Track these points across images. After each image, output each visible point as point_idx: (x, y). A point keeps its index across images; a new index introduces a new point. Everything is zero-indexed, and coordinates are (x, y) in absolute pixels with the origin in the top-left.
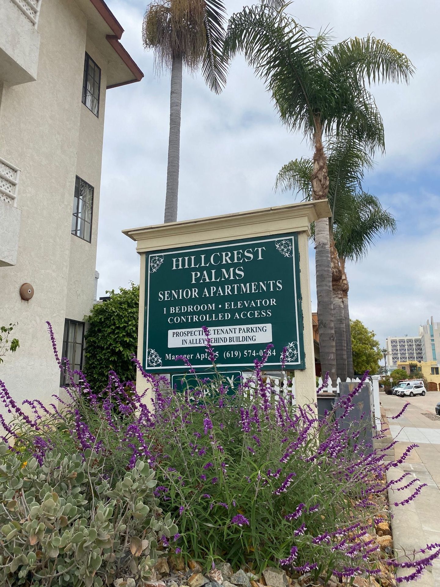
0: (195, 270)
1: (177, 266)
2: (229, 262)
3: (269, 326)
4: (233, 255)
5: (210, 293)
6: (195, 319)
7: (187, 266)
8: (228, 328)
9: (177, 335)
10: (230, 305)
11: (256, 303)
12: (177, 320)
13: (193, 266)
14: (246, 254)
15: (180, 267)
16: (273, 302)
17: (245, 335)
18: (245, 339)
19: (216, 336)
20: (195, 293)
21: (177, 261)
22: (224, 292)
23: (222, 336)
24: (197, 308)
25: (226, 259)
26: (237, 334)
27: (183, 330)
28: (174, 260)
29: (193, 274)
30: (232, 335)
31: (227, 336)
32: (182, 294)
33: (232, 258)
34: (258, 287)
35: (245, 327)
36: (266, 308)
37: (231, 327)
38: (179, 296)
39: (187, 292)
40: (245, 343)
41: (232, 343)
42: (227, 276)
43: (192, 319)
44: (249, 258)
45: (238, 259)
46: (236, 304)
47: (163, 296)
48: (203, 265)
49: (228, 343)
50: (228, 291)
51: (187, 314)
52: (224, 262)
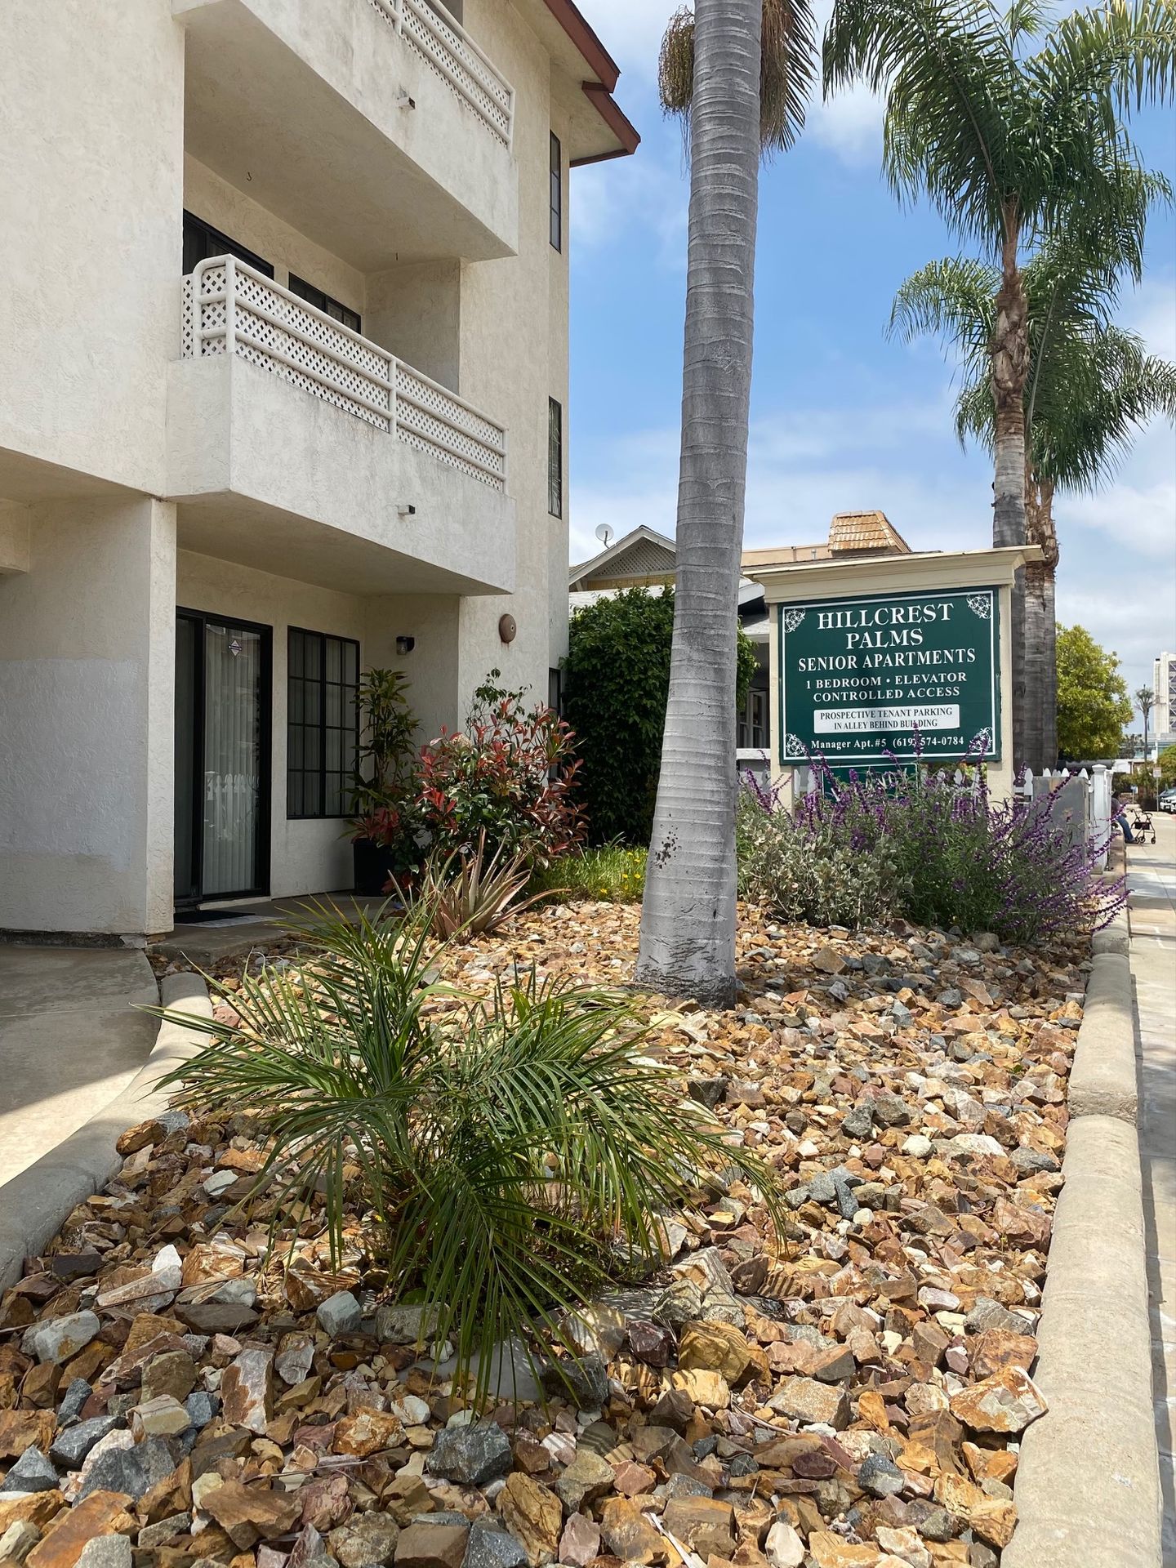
0: (851, 630)
1: (825, 624)
2: (902, 621)
3: (956, 708)
4: (907, 612)
5: (873, 663)
6: (853, 696)
7: (839, 625)
8: (899, 709)
9: (827, 717)
10: (903, 680)
11: (939, 678)
13: (849, 625)
14: (926, 611)
15: (830, 626)
16: (962, 677)
17: (923, 718)
18: (922, 723)
19: (883, 719)
20: (852, 662)
21: (826, 617)
23: (891, 719)
24: (855, 682)
25: (896, 617)
26: (912, 717)
27: (836, 711)
28: (821, 616)
29: (850, 636)
30: (904, 718)
31: (898, 719)
34: (942, 656)
35: (923, 708)
36: (952, 685)
37: (903, 708)
39: (841, 661)
40: (923, 728)
41: (905, 729)
42: (898, 641)
43: (848, 696)
45: (915, 618)
46: (911, 678)
47: (807, 665)
48: (863, 624)
49: (899, 728)
50: (899, 660)
51: (840, 689)
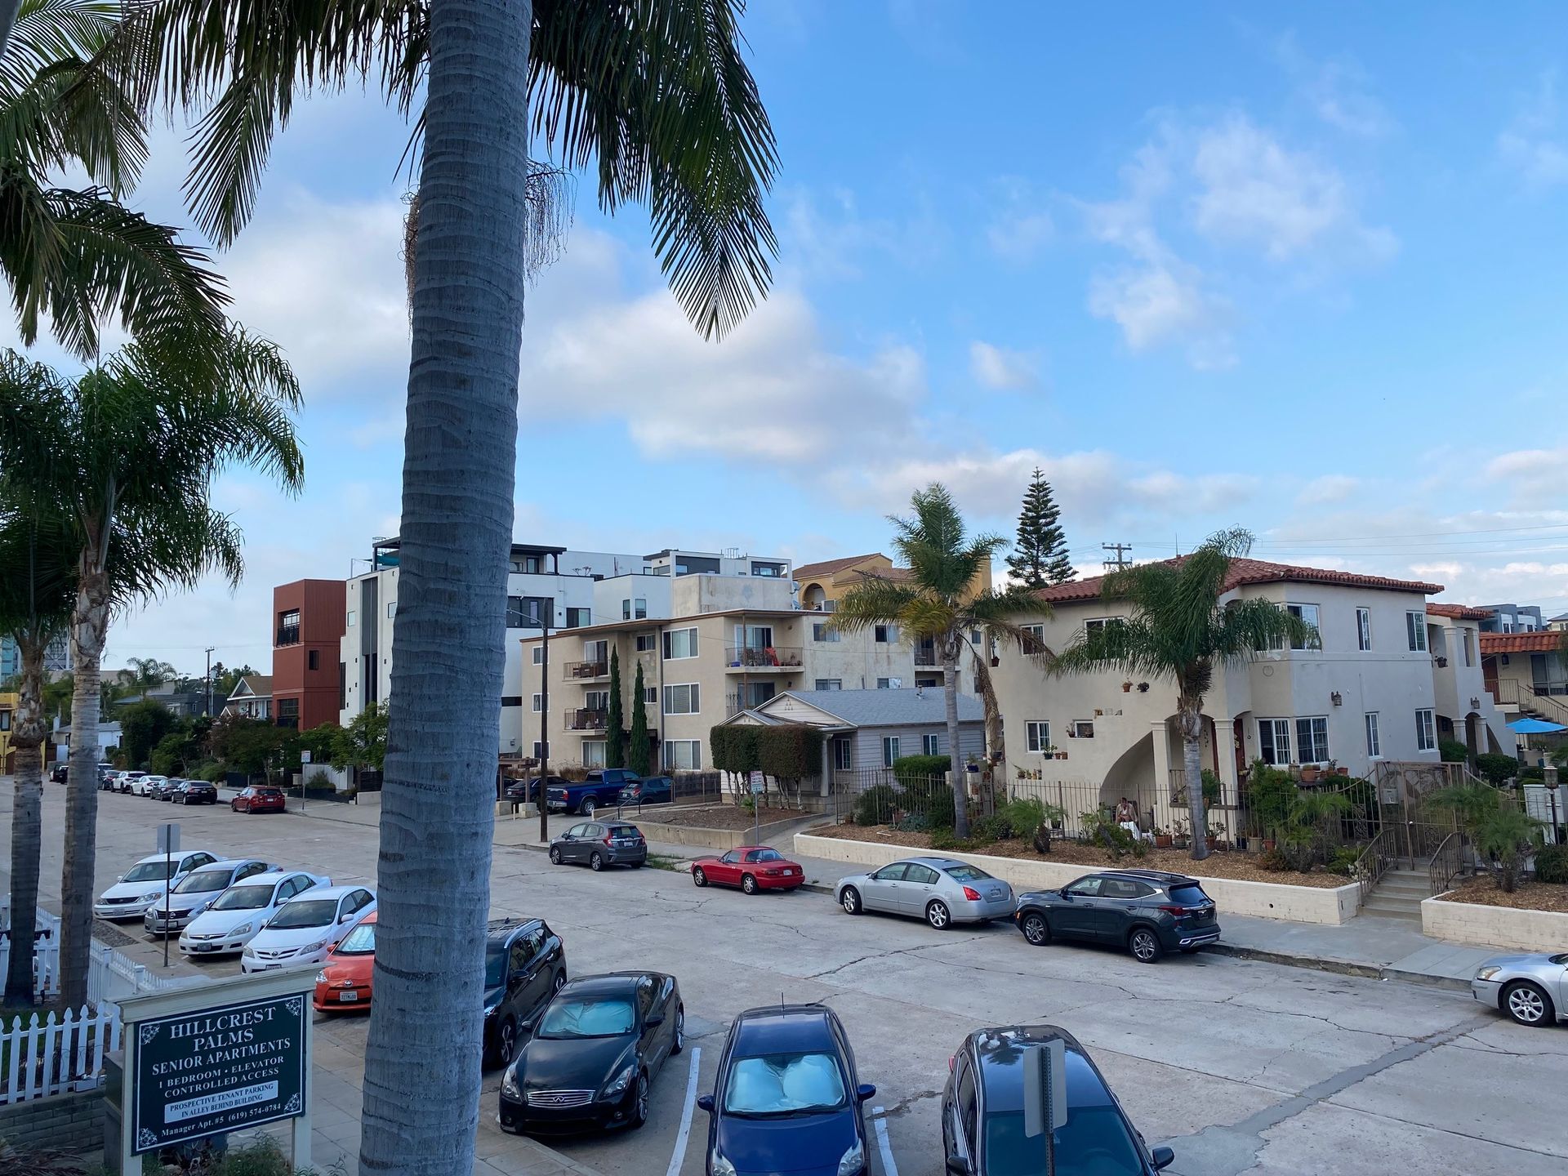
0: (198, 1036)
1: (177, 1034)
2: (238, 1024)
3: (275, 1083)
4: (242, 1017)
5: (215, 1060)
6: (198, 1088)
7: (188, 1034)
8: (234, 1091)
9: (176, 1108)
10: (237, 1069)
11: (264, 1063)
12: (176, 1092)
13: (196, 1032)
14: (256, 1015)
15: (181, 1035)
16: (281, 1059)
17: (251, 1095)
18: (251, 1099)
19: (222, 1101)
20: (198, 1061)
21: (177, 1028)
22: (231, 1057)
23: (228, 1100)
24: (200, 1077)
25: (234, 1022)
26: (244, 1096)
27: (184, 1102)
28: (173, 1028)
29: (197, 1041)
30: (237, 1098)
31: (233, 1099)
32: (183, 1064)
33: (241, 1021)
34: (266, 1047)
35: (251, 1087)
36: (274, 1067)
37: (237, 1090)
38: (178, 1067)
39: (189, 1061)
40: (251, 1103)
41: (239, 1105)
42: (235, 1040)
43: (194, 1089)
44: (259, 1019)
45: (248, 1021)
46: (243, 1067)
47: (159, 1069)
48: (208, 1030)
49: (234, 1106)
50: (235, 1054)
51: (187, 1085)
52: (232, 1026)
